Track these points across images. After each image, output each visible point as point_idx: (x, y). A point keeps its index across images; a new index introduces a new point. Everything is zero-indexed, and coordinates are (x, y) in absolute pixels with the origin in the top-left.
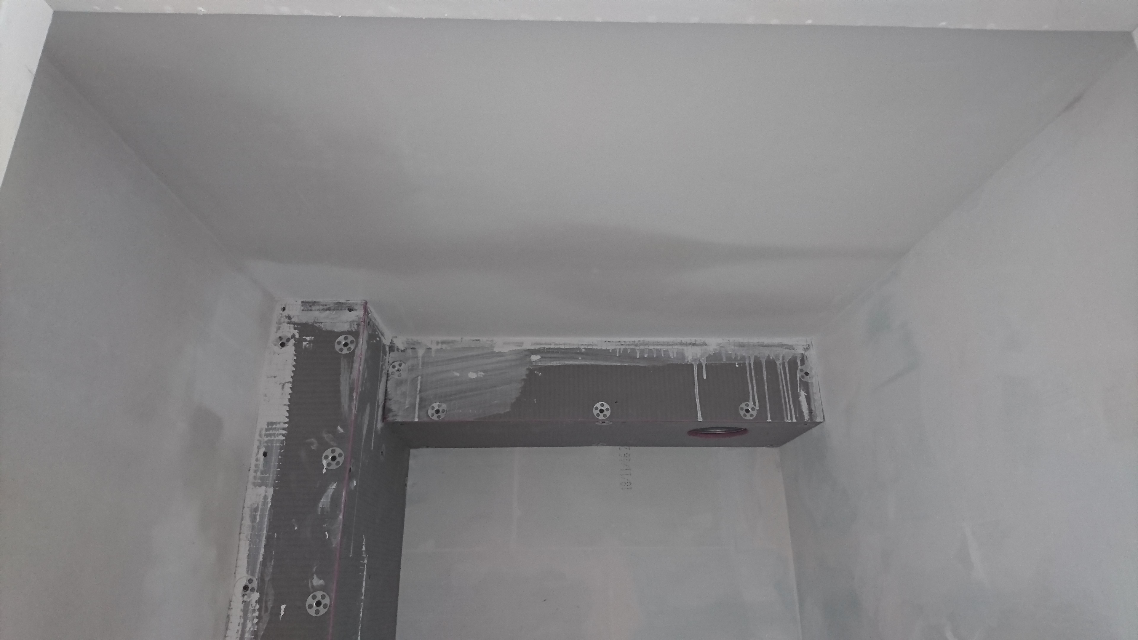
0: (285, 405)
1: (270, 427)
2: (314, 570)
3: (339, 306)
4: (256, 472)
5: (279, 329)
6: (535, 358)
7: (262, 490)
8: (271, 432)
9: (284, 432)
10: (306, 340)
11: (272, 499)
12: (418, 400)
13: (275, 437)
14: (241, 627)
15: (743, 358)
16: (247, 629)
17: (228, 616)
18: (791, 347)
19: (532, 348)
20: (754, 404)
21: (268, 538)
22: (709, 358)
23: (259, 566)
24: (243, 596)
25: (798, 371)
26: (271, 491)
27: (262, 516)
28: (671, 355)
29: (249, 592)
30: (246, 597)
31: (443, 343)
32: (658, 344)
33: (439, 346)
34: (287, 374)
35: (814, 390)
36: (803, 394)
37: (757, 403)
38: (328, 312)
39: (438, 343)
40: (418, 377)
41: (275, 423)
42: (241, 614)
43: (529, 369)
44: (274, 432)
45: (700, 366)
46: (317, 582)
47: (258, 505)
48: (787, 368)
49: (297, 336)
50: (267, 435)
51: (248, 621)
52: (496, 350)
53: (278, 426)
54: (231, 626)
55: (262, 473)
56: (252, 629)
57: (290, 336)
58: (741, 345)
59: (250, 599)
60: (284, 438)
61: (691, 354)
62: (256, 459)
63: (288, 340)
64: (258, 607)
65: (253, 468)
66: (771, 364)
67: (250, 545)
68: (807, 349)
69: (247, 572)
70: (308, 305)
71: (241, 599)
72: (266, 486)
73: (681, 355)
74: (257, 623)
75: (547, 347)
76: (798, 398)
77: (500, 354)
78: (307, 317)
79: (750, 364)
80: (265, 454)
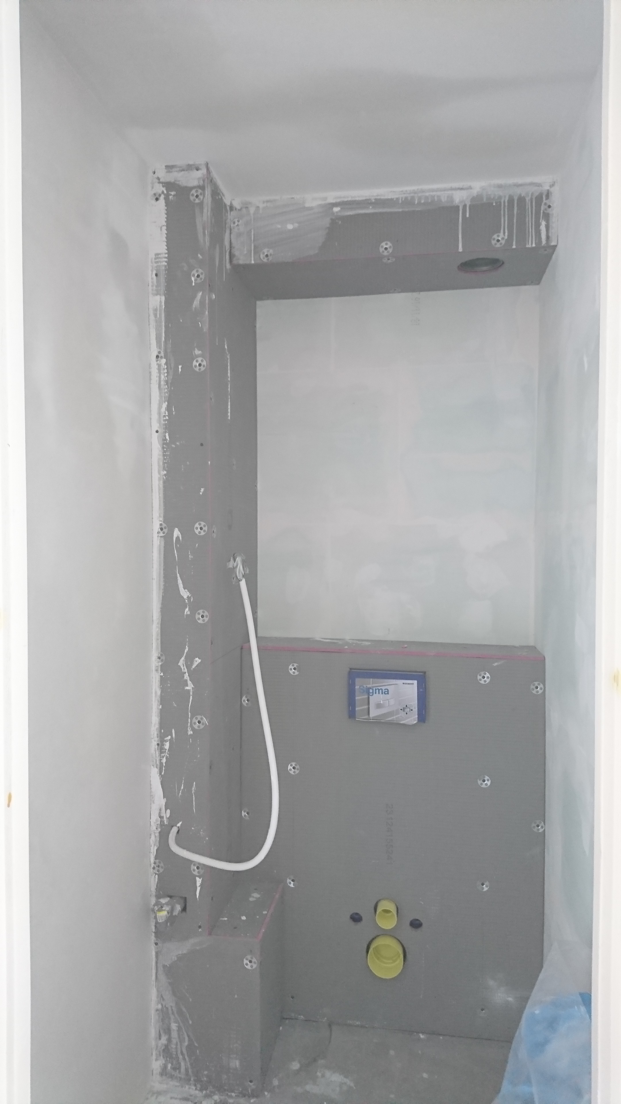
0: (164, 241)
1: (157, 256)
2: (195, 345)
3: (190, 168)
4: (152, 286)
5: (153, 188)
6: (336, 209)
7: (158, 297)
8: (158, 260)
9: (166, 260)
10: (171, 195)
11: (165, 303)
12: (253, 248)
13: (160, 263)
14: (158, 378)
15: (500, 197)
16: (162, 379)
17: (150, 372)
18: (539, 185)
19: (334, 201)
20: (504, 233)
21: (166, 327)
22: (473, 199)
23: (163, 344)
24: (157, 361)
25: (543, 204)
26: (163, 298)
27: (160, 315)
28: (443, 200)
29: (159, 359)
30: (158, 362)
31: (267, 201)
32: (433, 190)
33: (265, 205)
34: (163, 219)
35: (553, 220)
36: (543, 223)
37: (506, 234)
38: (183, 172)
39: (264, 202)
40: (251, 229)
41: (160, 254)
42: (157, 371)
43: (332, 219)
44: (160, 260)
45: (465, 206)
46: (197, 352)
47: (157, 307)
48: (534, 204)
49: (165, 192)
50: (156, 262)
51: (162, 375)
52: (307, 205)
53: (161, 256)
54: (152, 377)
55: (156, 287)
56: (164, 379)
57: (160, 192)
58: (500, 186)
59: (161, 363)
60: (166, 264)
61: (459, 198)
62: (151, 277)
63: (160, 195)
64: (166, 367)
65: (150, 284)
66: (521, 200)
67: (156, 331)
68: (552, 186)
69: (157, 347)
70: (169, 168)
71: (156, 363)
72: (160, 295)
73: (451, 198)
74: (167, 376)
75: (346, 200)
76: (539, 227)
77: (311, 209)
78: (170, 178)
79: (504, 202)
80: (156, 275)
